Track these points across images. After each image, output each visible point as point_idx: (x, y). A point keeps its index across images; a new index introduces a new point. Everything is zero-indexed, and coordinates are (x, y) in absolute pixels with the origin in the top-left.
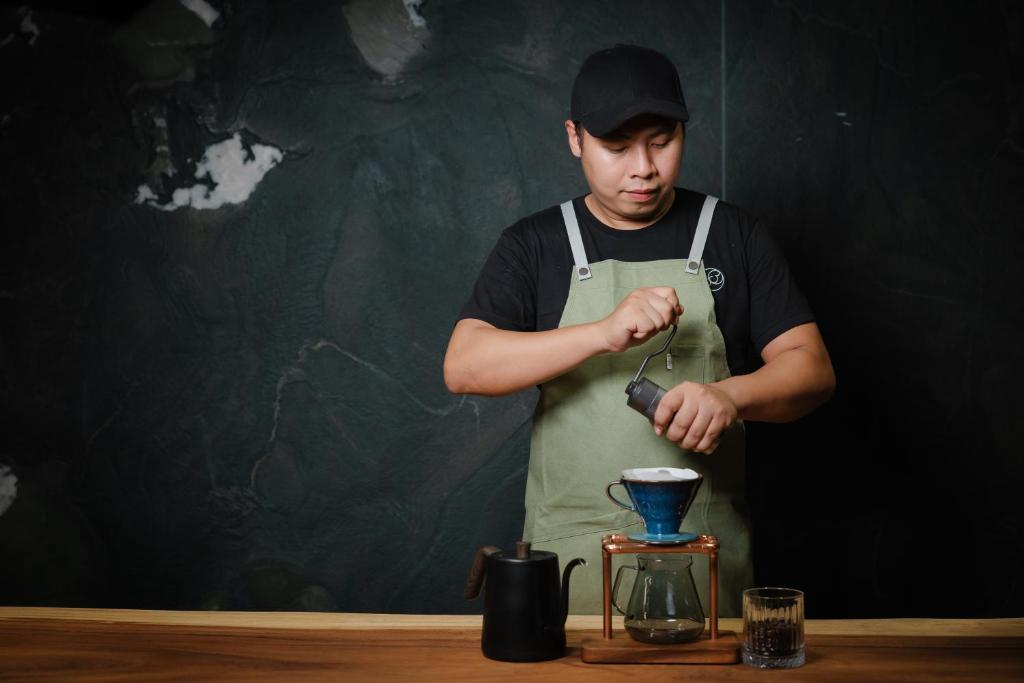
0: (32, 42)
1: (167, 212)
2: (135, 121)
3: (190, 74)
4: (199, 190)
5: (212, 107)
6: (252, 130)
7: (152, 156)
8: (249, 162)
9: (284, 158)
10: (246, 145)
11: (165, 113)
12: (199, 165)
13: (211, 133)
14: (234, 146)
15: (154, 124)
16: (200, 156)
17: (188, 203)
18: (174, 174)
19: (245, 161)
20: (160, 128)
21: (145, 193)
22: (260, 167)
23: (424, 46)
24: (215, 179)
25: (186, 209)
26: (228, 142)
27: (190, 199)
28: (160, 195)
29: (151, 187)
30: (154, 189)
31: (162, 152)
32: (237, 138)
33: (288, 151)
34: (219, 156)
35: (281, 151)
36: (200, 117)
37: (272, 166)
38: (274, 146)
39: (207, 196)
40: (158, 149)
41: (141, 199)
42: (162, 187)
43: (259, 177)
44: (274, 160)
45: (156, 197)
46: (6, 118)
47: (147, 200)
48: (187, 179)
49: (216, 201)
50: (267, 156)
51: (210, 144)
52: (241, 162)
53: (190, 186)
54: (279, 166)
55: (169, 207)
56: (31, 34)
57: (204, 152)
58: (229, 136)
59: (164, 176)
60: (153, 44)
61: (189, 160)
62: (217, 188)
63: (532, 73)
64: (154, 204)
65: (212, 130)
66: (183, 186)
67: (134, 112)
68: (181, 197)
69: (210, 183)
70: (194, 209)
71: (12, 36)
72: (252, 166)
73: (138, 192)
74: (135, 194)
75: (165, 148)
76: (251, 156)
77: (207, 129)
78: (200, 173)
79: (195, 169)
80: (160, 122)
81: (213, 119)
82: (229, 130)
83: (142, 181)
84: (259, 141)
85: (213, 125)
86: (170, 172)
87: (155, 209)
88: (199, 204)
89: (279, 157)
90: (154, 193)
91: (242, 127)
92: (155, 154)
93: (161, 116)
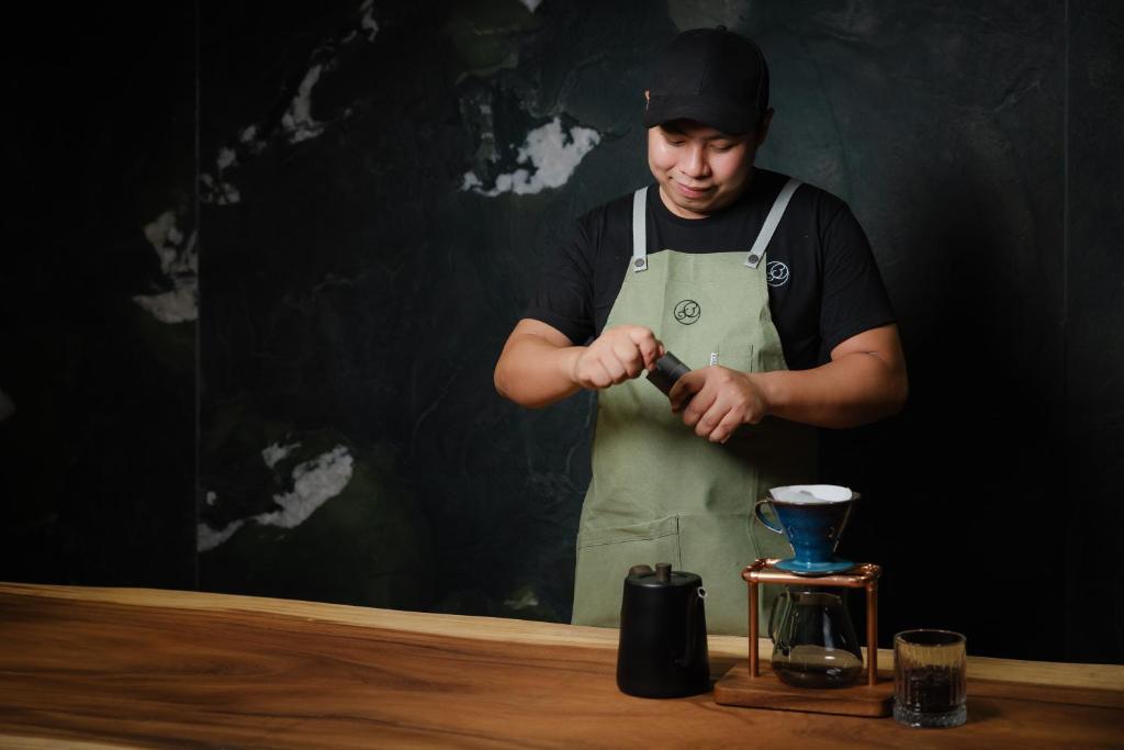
0: (371, 38)
1: (491, 198)
2: (462, 110)
3: (513, 61)
4: (521, 174)
5: (533, 92)
6: (571, 113)
7: (477, 142)
8: (568, 145)
9: (602, 140)
10: (566, 129)
11: (490, 100)
12: (521, 150)
13: (532, 119)
14: (553, 131)
15: (479, 110)
16: (521, 141)
17: (509, 188)
18: (498, 161)
19: (564, 144)
20: (485, 116)
21: (470, 179)
22: (579, 150)
23: (741, 18)
24: (536, 163)
25: (509, 194)
26: (548, 127)
27: (512, 185)
28: (484, 181)
29: (476, 174)
30: (479, 176)
31: (487, 139)
32: (557, 121)
33: (606, 133)
34: (539, 141)
35: (599, 133)
36: (522, 103)
37: (590, 149)
38: (592, 128)
39: (528, 181)
40: (483, 136)
41: (467, 186)
42: (486, 174)
43: (578, 160)
44: (592, 143)
45: (480, 183)
46: (348, 112)
47: (472, 187)
48: (509, 164)
49: (535, 187)
50: (585, 138)
51: (531, 129)
52: (559, 145)
53: (512, 172)
54: (597, 148)
55: (492, 193)
56: (371, 30)
57: (525, 137)
58: (549, 120)
59: (489, 162)
60: (479, 33)
61: (512, 146)
62: (538, 172)
63: (853, 39)
64: (479, 190)
65: (533, 115)
66: (506, 172)
67: (461, 101)
68: (504, 183)
69: (531, 168)
70: (516, 194)
71: (354, 33)
72: (572, 149)
73: (464, 179)
74: (461, 181)
75: (490, 135)
76: (569, 140)
77: (528, 114)
78: (522, 158)
79: (517, 154)
80: (486, 109)
81: (534, 104)
82: (550, 114)
83: (467, 168)
84: (577, 123)
85: (535, 110)
86: (494, 158)
87: (480, 196)
88: (521, 189)
89: (597, 140)
90: (479, 179)
91: (561, 111)
92: (480, 140)
93: (487, 103)
